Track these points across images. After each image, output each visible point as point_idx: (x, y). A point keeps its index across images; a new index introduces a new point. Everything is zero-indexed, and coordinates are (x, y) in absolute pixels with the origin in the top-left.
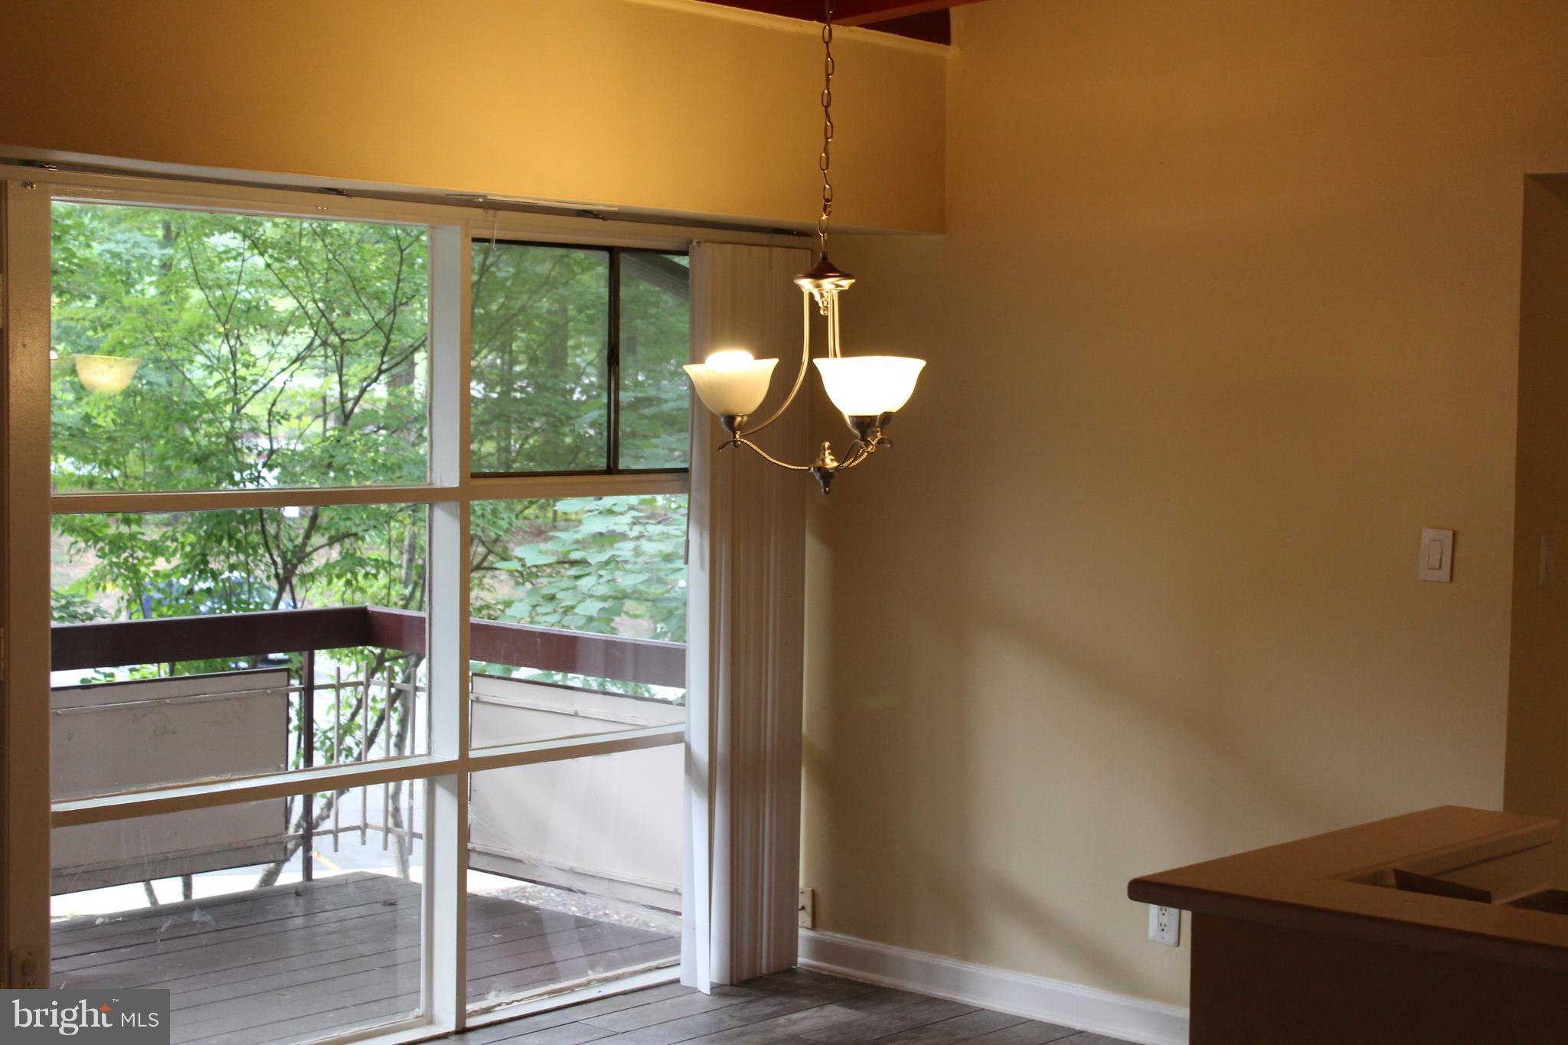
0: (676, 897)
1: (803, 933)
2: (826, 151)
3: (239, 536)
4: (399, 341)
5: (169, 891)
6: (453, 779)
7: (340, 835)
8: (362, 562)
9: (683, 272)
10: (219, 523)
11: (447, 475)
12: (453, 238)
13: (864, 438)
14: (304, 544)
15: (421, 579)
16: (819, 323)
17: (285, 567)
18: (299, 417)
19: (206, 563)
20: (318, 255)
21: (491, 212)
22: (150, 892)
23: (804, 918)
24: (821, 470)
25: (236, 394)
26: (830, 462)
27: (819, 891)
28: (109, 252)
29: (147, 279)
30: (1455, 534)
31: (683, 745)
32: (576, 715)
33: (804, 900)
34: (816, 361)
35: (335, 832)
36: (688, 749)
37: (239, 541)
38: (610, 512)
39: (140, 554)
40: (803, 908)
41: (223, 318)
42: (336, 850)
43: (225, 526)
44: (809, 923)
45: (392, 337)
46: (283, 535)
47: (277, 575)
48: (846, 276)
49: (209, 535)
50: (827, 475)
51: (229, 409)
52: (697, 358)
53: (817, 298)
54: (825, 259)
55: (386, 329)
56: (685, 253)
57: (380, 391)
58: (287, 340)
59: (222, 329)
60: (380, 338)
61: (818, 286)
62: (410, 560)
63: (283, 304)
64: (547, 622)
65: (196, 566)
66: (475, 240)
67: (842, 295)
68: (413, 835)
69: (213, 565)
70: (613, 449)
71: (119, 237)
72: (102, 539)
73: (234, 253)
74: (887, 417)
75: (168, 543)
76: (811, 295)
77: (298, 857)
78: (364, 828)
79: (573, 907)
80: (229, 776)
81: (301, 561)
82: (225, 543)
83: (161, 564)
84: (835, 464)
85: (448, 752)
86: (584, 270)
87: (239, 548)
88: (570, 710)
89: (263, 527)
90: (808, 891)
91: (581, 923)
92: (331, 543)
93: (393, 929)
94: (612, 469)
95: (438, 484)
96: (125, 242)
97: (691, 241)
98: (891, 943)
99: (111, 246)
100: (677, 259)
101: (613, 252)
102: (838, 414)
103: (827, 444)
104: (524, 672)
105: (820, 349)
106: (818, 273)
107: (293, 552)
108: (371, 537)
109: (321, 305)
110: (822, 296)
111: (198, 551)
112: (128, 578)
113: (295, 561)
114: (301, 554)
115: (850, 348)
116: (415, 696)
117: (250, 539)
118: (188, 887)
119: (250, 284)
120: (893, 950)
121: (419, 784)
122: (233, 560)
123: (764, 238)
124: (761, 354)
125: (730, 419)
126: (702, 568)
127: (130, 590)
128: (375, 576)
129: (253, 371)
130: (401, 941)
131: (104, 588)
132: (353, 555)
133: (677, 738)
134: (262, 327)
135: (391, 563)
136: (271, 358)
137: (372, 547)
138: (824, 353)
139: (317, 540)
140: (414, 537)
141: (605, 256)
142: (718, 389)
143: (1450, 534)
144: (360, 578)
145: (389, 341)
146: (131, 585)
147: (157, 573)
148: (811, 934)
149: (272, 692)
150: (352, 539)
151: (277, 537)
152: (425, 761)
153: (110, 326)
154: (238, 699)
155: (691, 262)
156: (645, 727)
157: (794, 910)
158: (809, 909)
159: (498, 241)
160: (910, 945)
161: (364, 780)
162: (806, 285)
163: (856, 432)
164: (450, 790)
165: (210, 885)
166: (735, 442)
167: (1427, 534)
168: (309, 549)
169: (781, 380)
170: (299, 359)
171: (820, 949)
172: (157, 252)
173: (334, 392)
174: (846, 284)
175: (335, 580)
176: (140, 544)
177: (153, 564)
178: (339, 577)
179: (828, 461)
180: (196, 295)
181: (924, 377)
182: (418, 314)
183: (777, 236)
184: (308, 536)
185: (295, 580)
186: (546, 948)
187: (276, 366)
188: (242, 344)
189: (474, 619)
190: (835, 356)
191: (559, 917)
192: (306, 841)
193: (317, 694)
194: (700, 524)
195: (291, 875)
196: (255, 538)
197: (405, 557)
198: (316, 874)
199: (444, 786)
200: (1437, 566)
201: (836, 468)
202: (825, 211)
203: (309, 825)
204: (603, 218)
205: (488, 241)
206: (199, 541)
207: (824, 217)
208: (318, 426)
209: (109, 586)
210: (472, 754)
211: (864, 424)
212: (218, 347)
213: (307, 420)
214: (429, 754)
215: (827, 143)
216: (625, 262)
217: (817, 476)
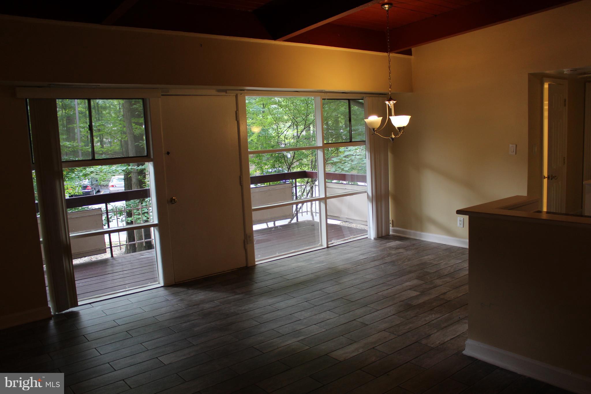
0: (366, 222)
1: (391, 228)
2: (390, 76)
3: (280, 161)
4: (308, 122)
5: (271, 225)
6: (324, 201)
7: (303, 213)
8: (303, 164)
9: (362, 104)
10: (276, 158)
11: (320, 144)
12: (319, 99)
13: (400, 131)
14: (292, 161)
15: (315, 167)
16: (390, 110)
17: (289, 166)
18: (289, 139)
19: (274, 166)
20: (292, 107)
21: (326, 93)
22: (267, 225)
23: (391, 225)
24: (392, 138)
25: (278, 134)
26: (393, 137)
27: (394, 220)
28: (253, 110)
29: (260, 115)
30: (516, 145)
31: (367, 193)
32: (346, 189)
33: (391, 222)
34: (390, 117)
35: (302, 213)
36: (368, 194)
37: (280, 162)
38: (350, 151)
39: (262, 165)
40: (391, 223)
41: (275, 120)
42: (302, 216)
43: (278, 159)
44: (392, 226)
45: (307, 122)
46: (288, 160)
47: (288, 168)
48: (395, 100)
49: (275, 161)
50: (393, 139)
51: (277, 137)
52: (367, 118)
53: (389, 105)
54: (390, 97)
55: (305, 120)
56: (363, 99)
57: (304, 133)
58: (287, 124)
59: (275, 122)
60: (304, 122)
61: (389, 103)
62: (312, 164)
63: (286, 117)
64: (339, 172)
65: (273, 167)
66: (323, 99)
67: (394, 104)
68: (316, 213)
69: (276, 166)
70: (351, 138)
71: (255, 107)
72: (256, 163)
73: (277, 108)
74: (404, 127)
75: (268, 163)
76: (388, 105)
77: (295, 218)
78: (307, 212)
79: (346, 225)
80: (283, 201)
81: (292, 165)
82: (278, 162)
83: (266, 167)
84: (394, 137)
85: (323, 196)
86: (342, 107)
87: (280, 163)
88: (345, 188)
89: (285, 159)
90: (391, 220)
91: (348, 227)
92: (297, 161)
93: (314, 230)
94: (351, 141)
95: (318, 146)
96: (256, 108)
97: (364, 97)
98: (407, 229)
99: (254, 109)
100: (361, 101)
101: (349, 100)
102: (395, 127)
103: (392, 133)
104: (335, 181)
105: (390, 115)
106: (389, 100)
107: (290, 163)
108: (305, 160)
109: (293, 116)
110: (390, 105)
111: (273, 164)
112: (261, 169)
113: (291, 165)
114: (292, 163)
115: (396, 114)
116: (315, 187)
117: (282, 161)
118: (274, 224)
119: (280, 114)
120: (408, 230)
121: (317, 202)
122: (279, 165)
123: (377, 96)
124: (379, 116)
125: (374, 129)
126: (369, 159)
127: (261, 172)
128: (306, 167)
129: (281, 130)
130: (316, 232)
131: (257, 172)
132: (301, 163)
133: (365, 192)
134: (282, 121)
135: (308, 164)
136: (284, 127)
137: (305, 161)
138: (391, 116)
139: (294, 161)
140: (312, 160)
141: (348, 101)
142: (371, 123)
143: (515, 145)
144: (303, 167)
145: (306, 122)
146: (261, 171)
147: (266, 168)
148: (392, 228)
149: (289, 187)
150: (301, 160)
151: (287, 160)
152: (319, 198)
153: (255, 123)
154: (283, 189)
155: (364, 101)
156: (358, 190)
157: (389, 224)
158: (392, 223)
159: (327, 99)
160: (411, 229)
161: (307, 201)
162: (387, 102)
163: (398, 130)
164: (324, 203)
165: (279, 223)
166: (375, 134)
167: (511, 145)
168: (293, 162)
169: (383, 121)
170: (289, 127)
171: (394, 231)
172: (262, 110)
173: (295, 134)
174: (395, 102)
175: (298, 168)
176: (262, 163)
177: (265, 167)
178: (299, 167)
179: (393, 136)
180: (269, 117)
181: (411, 119)
182: (311, 117)
183: (380, 95)
184: (293, 160)
185: (291, 168)
186: (342, 232)
187: (285, 129)
188: (279, 125)
189: (326, 172)
190: (393, 116)
191: (344, 227)
192: (297, 214)
193: (297, 187)
194: (368, 151)
195: (294, 221)
196: (283, 161)
197: (311, 163)
198: (299, 221)
199: (322, 202)
200: (513, 151)
201: (394, 138)
202: (390, 88)
203: (297, 212)
204: (347, 94)
205: (325, 99)
206: (273, 162)
207: (390, 89)
208: (293, 141)
209: (257, 171)
210: (327, 196)
211: (400, 128)
212: (275, 127)
213: (291, 140)
214: (319, 196)
215: (390, 75)
216: (351, 102)
217: (391, 139)
